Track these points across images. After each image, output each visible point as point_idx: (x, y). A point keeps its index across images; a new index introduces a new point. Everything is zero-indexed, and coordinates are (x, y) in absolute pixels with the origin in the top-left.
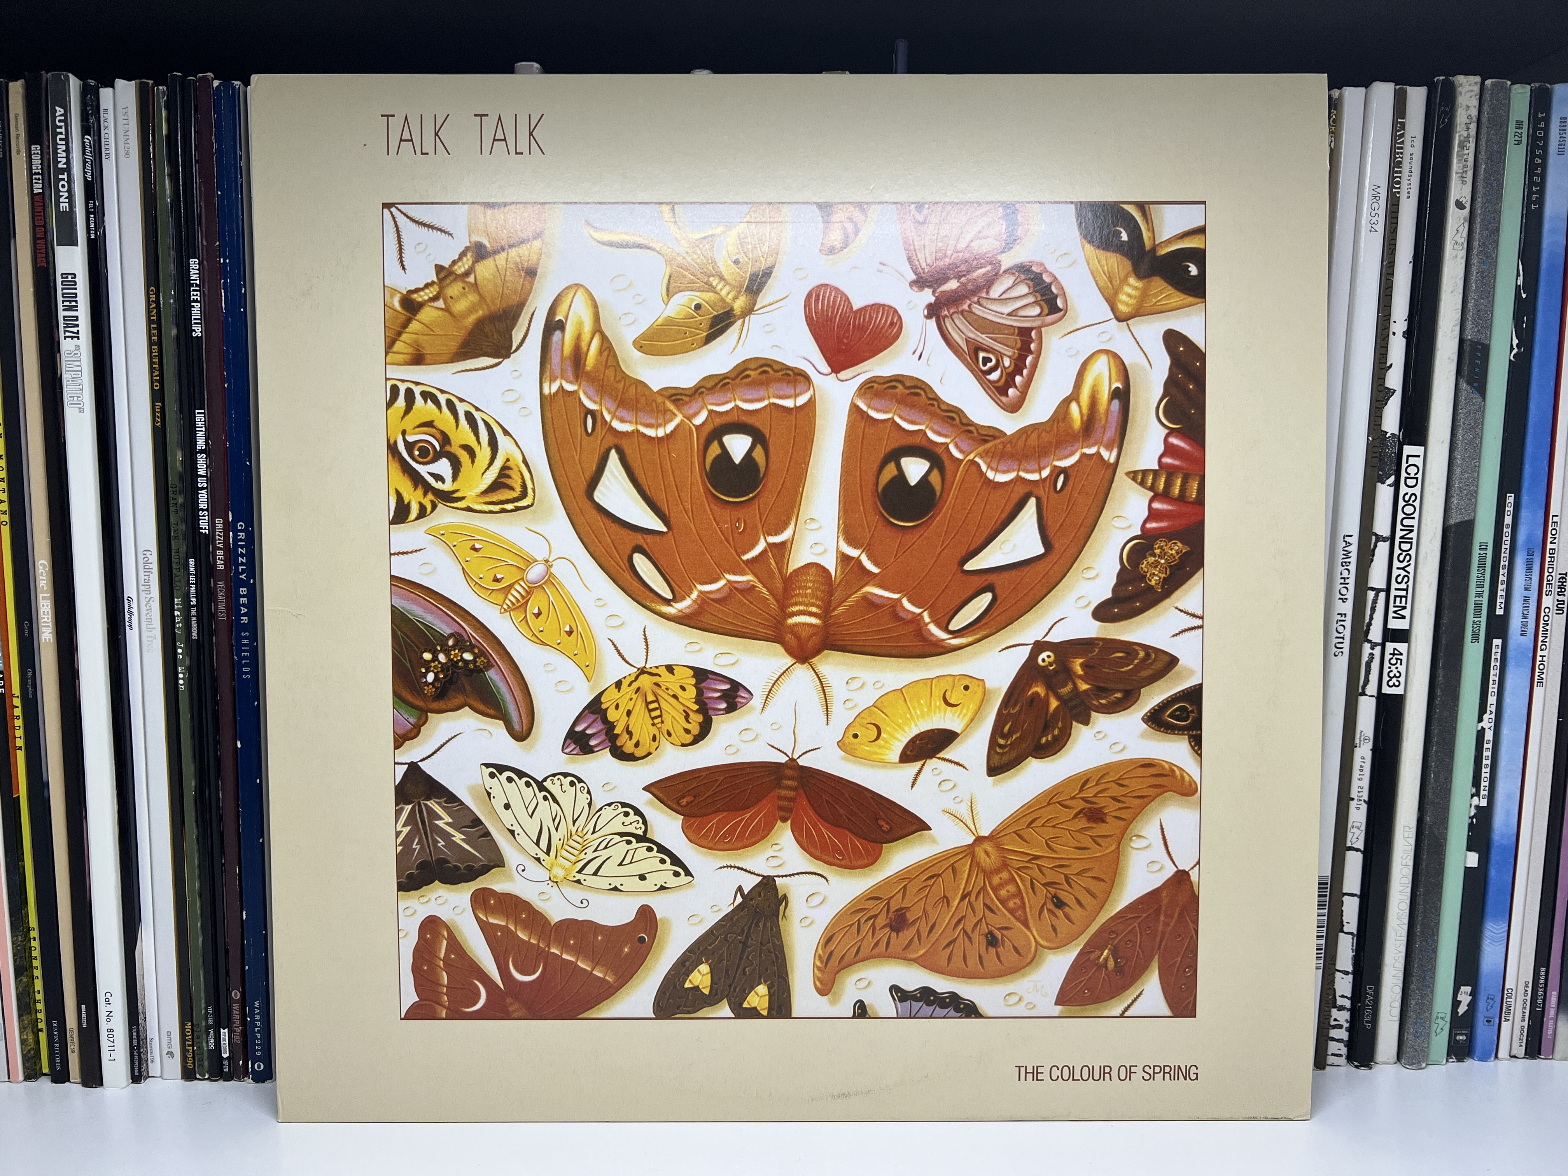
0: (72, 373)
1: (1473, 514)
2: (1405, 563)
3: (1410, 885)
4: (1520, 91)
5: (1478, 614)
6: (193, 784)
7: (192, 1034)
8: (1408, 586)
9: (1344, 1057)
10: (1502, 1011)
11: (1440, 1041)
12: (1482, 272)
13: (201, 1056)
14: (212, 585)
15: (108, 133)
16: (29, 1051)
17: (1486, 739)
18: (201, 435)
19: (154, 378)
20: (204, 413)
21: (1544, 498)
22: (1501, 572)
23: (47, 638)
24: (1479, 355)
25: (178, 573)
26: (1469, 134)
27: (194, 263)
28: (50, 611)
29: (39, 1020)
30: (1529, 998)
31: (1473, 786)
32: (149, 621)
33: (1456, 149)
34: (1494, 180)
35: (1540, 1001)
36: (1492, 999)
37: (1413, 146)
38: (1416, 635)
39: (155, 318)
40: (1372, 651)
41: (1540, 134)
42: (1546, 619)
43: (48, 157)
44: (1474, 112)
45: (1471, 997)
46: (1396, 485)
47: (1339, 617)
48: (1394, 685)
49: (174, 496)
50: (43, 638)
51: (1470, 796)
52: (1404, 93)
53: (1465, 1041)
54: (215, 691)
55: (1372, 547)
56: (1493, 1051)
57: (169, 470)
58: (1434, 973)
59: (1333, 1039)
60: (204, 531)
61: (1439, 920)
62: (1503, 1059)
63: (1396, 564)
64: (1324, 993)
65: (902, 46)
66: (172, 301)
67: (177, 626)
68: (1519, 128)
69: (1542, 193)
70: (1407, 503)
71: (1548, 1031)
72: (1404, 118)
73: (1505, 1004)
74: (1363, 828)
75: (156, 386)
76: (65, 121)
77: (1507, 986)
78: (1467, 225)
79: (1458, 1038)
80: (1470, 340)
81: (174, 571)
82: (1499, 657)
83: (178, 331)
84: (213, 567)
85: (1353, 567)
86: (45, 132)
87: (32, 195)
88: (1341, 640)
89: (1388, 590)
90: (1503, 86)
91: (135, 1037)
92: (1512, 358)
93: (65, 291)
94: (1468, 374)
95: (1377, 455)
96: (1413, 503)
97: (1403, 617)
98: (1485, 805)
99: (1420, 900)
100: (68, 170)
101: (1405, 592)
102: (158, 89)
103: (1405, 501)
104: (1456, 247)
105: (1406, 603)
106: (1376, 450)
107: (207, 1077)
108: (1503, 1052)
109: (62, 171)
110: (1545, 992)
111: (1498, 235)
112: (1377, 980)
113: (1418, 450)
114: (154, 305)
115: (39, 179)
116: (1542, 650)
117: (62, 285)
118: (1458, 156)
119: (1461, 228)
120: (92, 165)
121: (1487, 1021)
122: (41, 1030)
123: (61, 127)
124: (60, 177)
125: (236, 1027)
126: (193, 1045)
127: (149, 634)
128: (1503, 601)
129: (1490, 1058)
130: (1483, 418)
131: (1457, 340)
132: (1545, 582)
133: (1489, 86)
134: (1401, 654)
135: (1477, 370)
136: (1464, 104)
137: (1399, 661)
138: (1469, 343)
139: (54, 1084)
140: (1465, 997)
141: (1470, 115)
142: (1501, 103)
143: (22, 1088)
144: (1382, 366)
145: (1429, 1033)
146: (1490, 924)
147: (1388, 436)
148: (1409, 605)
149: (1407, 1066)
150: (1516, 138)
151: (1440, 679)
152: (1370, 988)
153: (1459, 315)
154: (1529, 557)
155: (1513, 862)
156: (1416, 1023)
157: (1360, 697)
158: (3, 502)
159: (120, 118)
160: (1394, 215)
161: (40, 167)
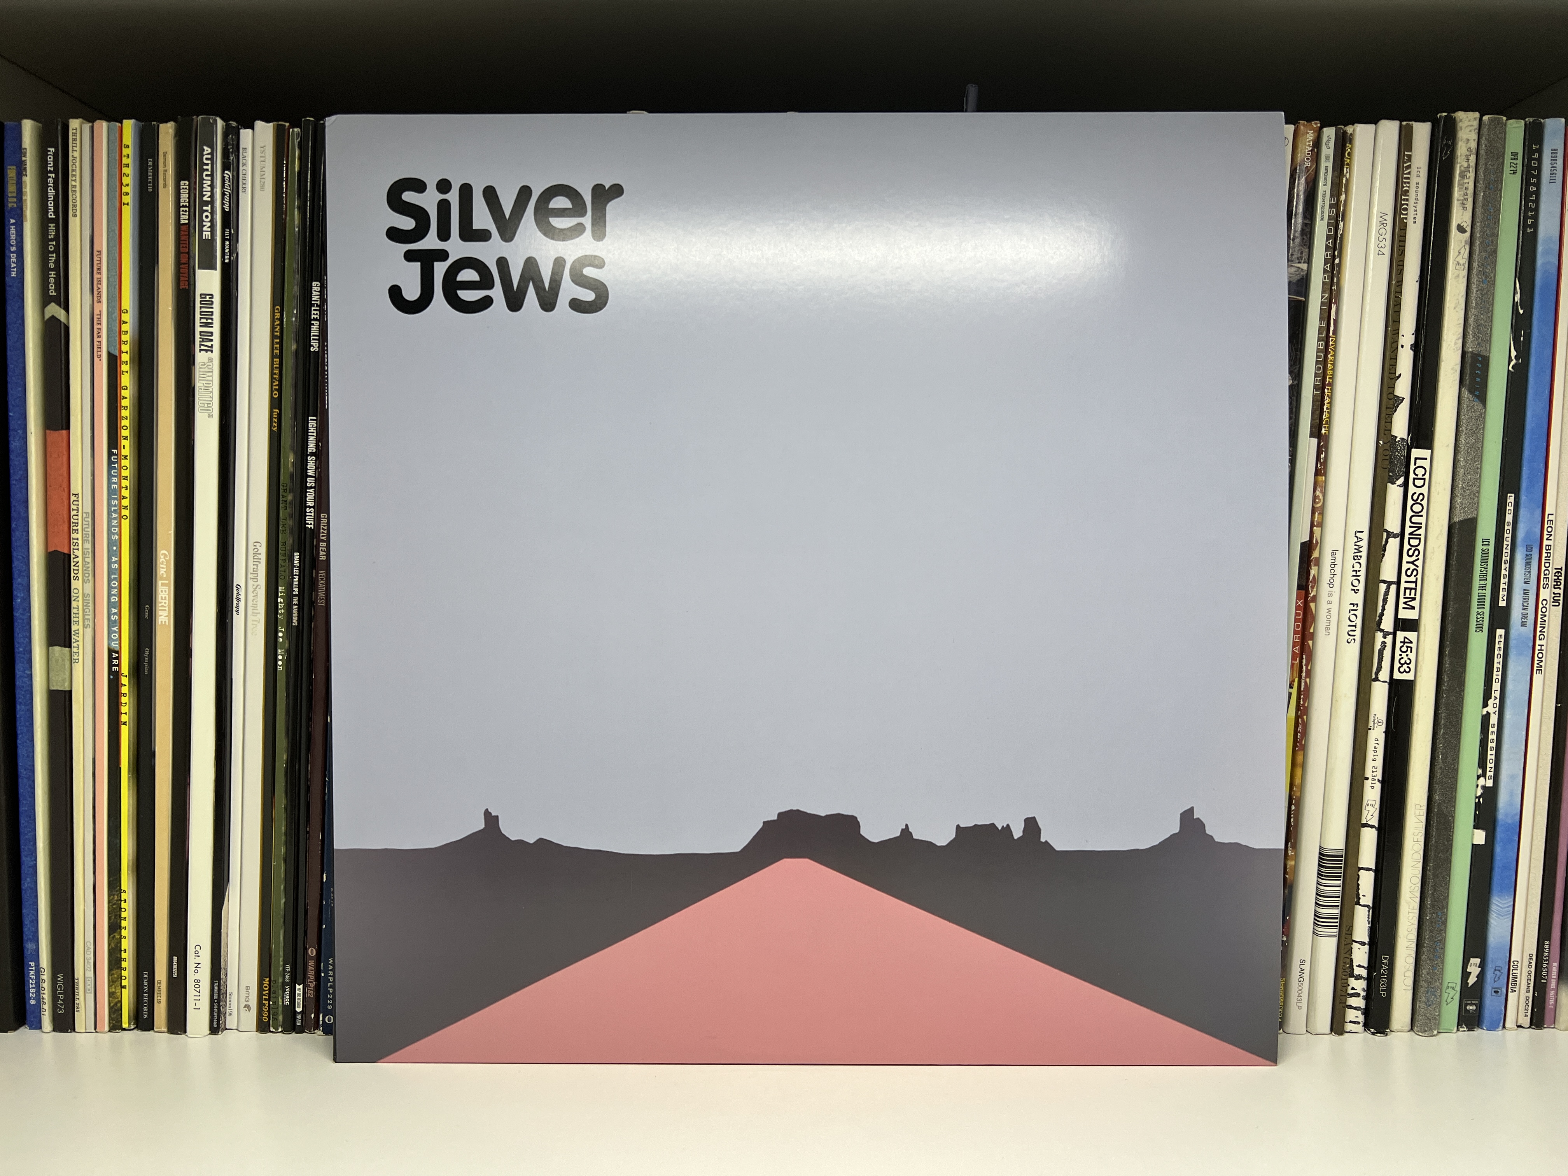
0: (204, 382)
1: (1476, 512)
2: (1414, 558)
3: (1421, 861)
4: (1515, 125)
5: (1481, 605)
6: (285, 757)
7: (269, 990)
8: (1417, 579)
9: (1362, 1024)
10: (1509, 982)
11: (1450, 1010)
12: (1482, 290)
13: (276, 1010)
14: (317, 574)
17: (1491, 722)
18: (312, 439)
19: (274, 387)
20: (316, 420)
21: (1540, 498)
22: (1503, 566)
24: (1480, 365)
25: (284, 566)
26: (1469, 165)
27: (316, 286)
28: (168, 597)
30: (1535, 969)
31: (1479, 766)
32: (255, 606)
33: (1457, 178)
34: (1492, 206)
35: (1543, 973)
36: (1499, 971)
37: (1418, 177)
38: (1424, 625)
39: (278, 334)
40: (1384, 640)
41: (1534, 164)
42: (1544, 610)
44: (1473, 145)
45: (1480, 969)
46: (1405, 485)
47: (1351, 607)
48: (1405, 671)
49: (284, 493)
50: (163, 619)
51: (1476, 777)
52: (1410, 128)
53: (1474, 1011)
54: (310, 672)
55: (1384, 543)
56: (1501, 1020)
57: (279, 468)
58: (1444, 944)
59: (1351, 1007)
60: (309, 526)
61: (1448, 893)
62: (1510, 1029)
63: (1406, 558)
64: (1340, 962)
66: (294, 319)
67: (280, 611)
68: (1514, 159)
69: (1536, 218)
70: (1416, 502)
71: (1551, 1001)
72: (1409, 151)
73: (1511, 976)
74: (1377, 806)
75: (275, 394)
77: (1513, 959)
78: (1468, 247)
79: (1469, 1007)
80: (1472, 352)
81: (280, 563)
82: (1502, 646)
83: (298, 346)
84: (315, 557)
85: (1363, 561)
86: (193, 169)
87: (178, 225)
88: (1353, 628)
89: (1398, 583)
90: (1499, 122)
91: (216, 990)
92: (1510, 369)
94: (1470, 383)
95: (1388, 457)
96: (1421, 502)
97: (1413, 608)
98: (1491, 785)
99: (1431, 874)
101: (1414, 584)
103: (1413, 500)
104: (1457, 269)
105: (1415, 595)
106: (1386, 453)
107: (281, 1030)
108: (1510, 1022)
110: (1548, 964)
111: (1496, 257)
112: (1391, 950)
113: (1426, 453)
114: (278, 322)
116: (1540, 640)
118: (1459, 184)
119: (1462, 251)
121: (1495, 992)
125: (310, 983)
126: (269, 1000)
127: (254, 619)
128: (1505, 593)
129: (1498, 1027)
130: (1484, 424)
131: (1460, 352)
132: (1543, 576)
133: (1486, 121)
134: (1411, 642)
135: (1478, 380)
136: (1465, 137)
137: (1409, 649)
138: (1469, 355)
139: (137, 1033)
140: (1474, 968)
141: (1470, 148)
142: (1498, 137)
143: (108, 1038)
144: (1392, 376)
145: (1440, 1002)
146: (1496, 898)
147: (1397, 440)
148: (1418, 597)
149: (1420, 1034)
150: (1512, 168)
151: (1447, 666)
152: (1385, 958)
153: (1461, 330)
154: (1528, 553)
155: (1517, 839)
156: (1427, 992)
157: (1373, 683)
158: (124, 498)
160: (1401, 239)
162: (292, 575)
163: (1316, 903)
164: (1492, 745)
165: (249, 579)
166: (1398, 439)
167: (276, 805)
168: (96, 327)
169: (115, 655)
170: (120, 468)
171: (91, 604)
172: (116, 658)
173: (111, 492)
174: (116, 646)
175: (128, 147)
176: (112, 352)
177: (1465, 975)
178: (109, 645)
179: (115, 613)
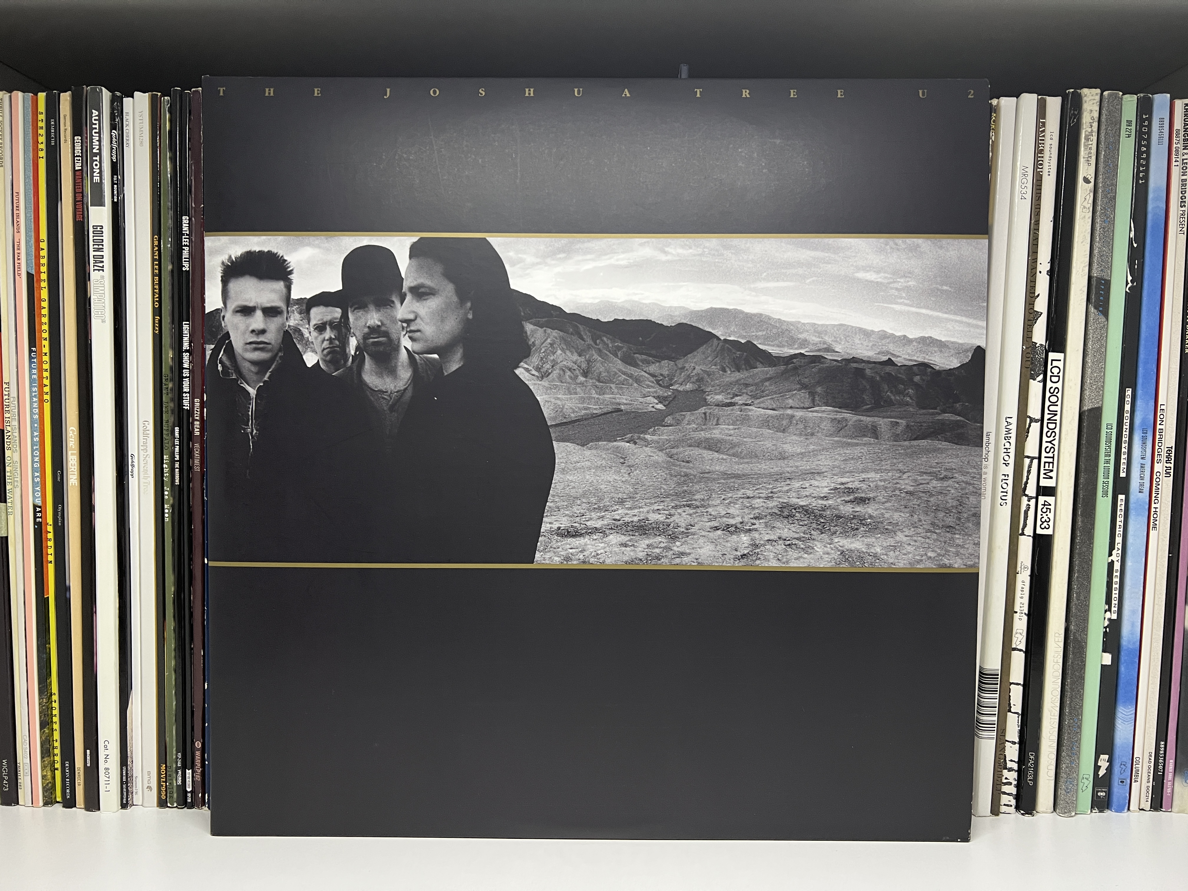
0: (98, 295)
1: (1101, 402)
3: (1060, 678)
4: (1129, 99)
5: (1106, 476)
6: (173, 589)
7: (166, 774)
8: (1054, 455)
9: (1013, 807)
10: (1132, 775)
11: (1085, 796)
12: (1104, 228)
13: (172, 790)
14: (191, 446)
15: (128, 129)
16: (48, 784)
17: (1115, 569)
18: (186, 339)
19: (155, 299)
20: (189, 324)
21: (1154, 392)
22: (1123, 445)
23: (73, 483)
24: (1103, 287)
25: (167, 438)
26: (1092, 130)
27: (185, 220)
28: (76, 463)
29: (56, 762)
30: (1152, 765)
31: (1106, 604)
32: (146, 471)
33: (1083, 140)
34: (1112, 162)
35: (1161, 767)
36: (1124, 764)
37: (1051, 139)
38: (1061, 491)
39: (157, 257)
40: (1029, 503)
41: (1145, 129)
42: (1158, 480)
43: (86, 145)
44: (1096, 115)
45: (1108, 763)
46: (1044, 381)
47: (1003, 477)
48: (1045, 528)
49: (166, 383)
50: (71, 483)
51: (1104, 612)
52: (1045, 101)
53: (1104, 796)
54: (190, 523)
55: (1027, 427)
56: (1126, 804)
57: (163, 364)
58: (1079, 744)
59: (1005, 793)
60: (186, 408)
61: (1082, 704)
62: (1134, 811)
63: (1045, 439)
64: (997, 758)
65: (684, 70)
66: (169, 246)
67: (165, 475)
68: (1129, 126)
69: (1147, 171)
70: (1052, 394)
71: (1167, 790)
72: (1044, 118)
73: (1134, 769)
74: (1025, 634)
75: (157, 305)
76: (99, 120)
77: (1135, 756)
78: (1092, 195)
79: (1099, 794)
80: (1096, 277)
81: (164, 436)
82: (1123, 508)
83: (173, 267)
84: (191, 433)
85: (1013, 441)
86: (84, 127)
87: (75, 171)
88: (1005, 494)
89: (1039, 458)
90: (1116, 96)
91: (124, 774)
92: (1127, 290)
93: (95, 238)
94: (1095, 301)
95: (1030, 359)
96: (1057, 395)
97: (1051, 478)
98: (1116, 618)
99: (1067, 688)
100: (100, 154)
102: (164, 99)
103: (1050, 393)
104: (1084, 210)
105: (1053, 468)
106: (1028, 355)
107: (175, 805)
108: (1134, 806)
109: (96, 155)
110: (1165, 760)
111: (1115, 202)
112: (1036, 749)
113: (1060, 356)
114: (157, 248)
115: (79, 160)
116: (1155, 503)
117: (93, 233)
118: (1085, 145)
119: (1088, 197)
120: (116, 150)
121: (1121, 782)
122: (57, 769)
123: (96, 124)
124: (94, 158)
125: (197, 768)
126: (166, 782)
127: (145, 481)
128: (1125, 467)
129: (1124, 810)
130: (1107, 333)
131: (1087, 277)
132: (1156, 453)
133: (1106, 96)
134: (1050, 505)
135: (1101, 298)
136: (1089, 108)
137: (1048, 510)
138: (1095, 279)
139: (64, 809)
140: (1104, 762)
141: (1093, 117)
142: (1115, 108)
143: (42, 811)
144: (1032, 295)
145: (1077, 790)
146: (1121, 708)
147: (1037, 346)
148: (1055, 469)
149: (1061, 815)
150: (1127, 133)
151: (1079, 523)
152: (1032, 755)
153: (1087, 259)
154: (1144, 435)
155: (1137, 661)
156: (1066, 782)
157: (1020, 537)
158: (46, 386)
159: (137, 118)
160: (1038, 187)
161: (80, 151)
162: (174, 446)
163: (978, 712)
164: (1116, 586)
165: (140, 450)
167: (167, 629)
168: (16, 251)
169: (38, 509)
170: (41, 362)
171: (19, 469)
172: (40, 512)
173: (31, 381)
174: (39, 502)
175: (42, 113)
176: (30, 271)
177: (1097, 768)
178: (33, 501)
179: (37, 476)
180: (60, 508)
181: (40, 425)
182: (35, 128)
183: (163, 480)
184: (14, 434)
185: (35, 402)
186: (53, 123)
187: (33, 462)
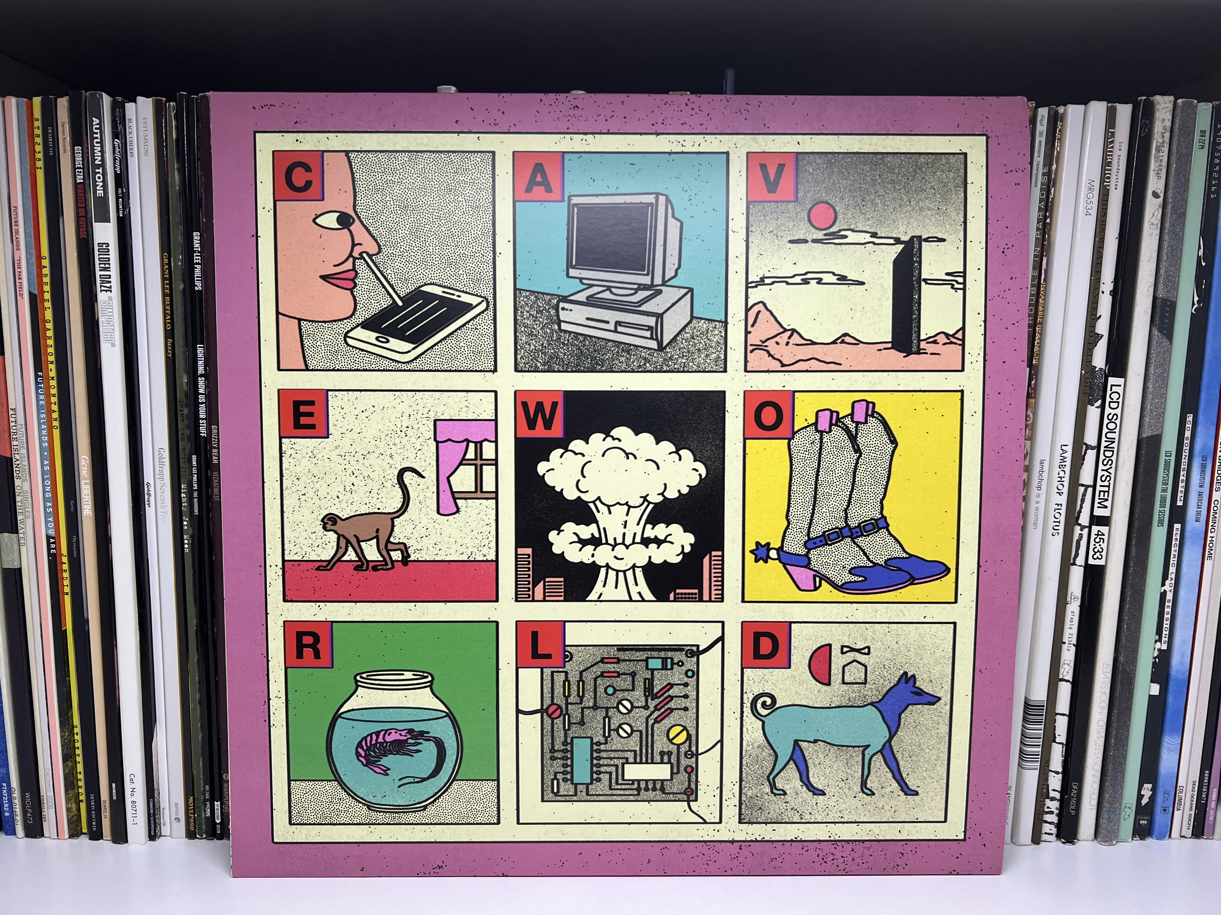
0: (106, 317)
1: (1160, 430)
2: (1108, 467)
3: (1107, 708)
4: (1204, 108)
5: (1163, 505)
6: (195, 622)
7: (194, 805)
8: (1109, 483)
9: (1054, 835)
10: (1175, 803)
11: (1127, 825)
12: (1172, 247)
13: (200, 821)
14: (210, 476)
15: (132, 137)
16: (73, 817)
17: (1167, 599)
18: (201, 363)
19: (167, 321)
20: (204, 348)
21: (1216, 418)
22: (1182, 473)
23: (88, 513)
24: (1168, 309)
25: (184, 466)
26: (1164, 141)
27: (196, 236)
28: (89, 493)
29: (80, 794)
30: (1196, 793)
31: (1157, 634)
32: (163, 501)
33: (1154, 152)
34: (1183, 176)
35: (1204, 796)
36: (1167, 793)
37: (1120, 150)
38: (1115, 521)
39: (167, 276)
40: (1082, 533)
41: (1219, 140)
42: (1215, 509)
43: (87, 155)
44: (1168, 124)
45: (1152, 792)
46: (1103, 407)
47: (1056, 507)
48: (1098, 558)
49: (182, 409)
50: (85, 513)
51: (1154, 642)
52: (1115, 109)
53: (1146, 824)
54: (211, 553)
55: (1083, 454)
56: (1167, 832)
57: (178, 389)
58: (1124, 774)
59: (1046, 822)
60: (203, 435)
61: (1128, 735)
62: (1175, 838)
63: (1101, 466)
64: (1040, 788)
65: (730, 75)
66: (180, 264)
67: (183, 504)
68: (1203, 136)
69: (1218, 186)
70: (1111, 421)
71: (1210, 818)
72: (1114, 129)
73: (1177, 798)
74: (1072, 665)
75: (168, 327)
76: (100, 129)
77: (1179, 785)
78: (1160, 210)
79: (1141, 822)
80: (1162, 298)
81: (181, 464)
82: (1178, 538)
83: (185, 286)
84: (209, 461)
85: (1068, 469)
86: (85, 137)
87: (76, 184)
88: (1058, 524)
89: (1094, 487)
90: (1191, 105)
91: (151, 807)
92: (1193, 312)
93: (101, 256)
94: (1159, 323)
95: (1088, 384)
96: (1115, 421)
97: (1106, 507)
98: (1166, 648)
99: (1114, 719)
100: (103, 165)
101: (1108, 488)
102: (169, 104)
103: (1109, 419)
104: (1152, 227)
105: (1108, 497)
106: (1088, 380)
107: (204, 836)
108: (1175, 833)
109: (98, 166)
110: (1208, 789)
111: (1185, 218)
112: (1080, 778)
113: (1120, 381)
114: (167, 267)
115: (80, 172)
116: (1211, 533)
117: (99, 252)
118: (1155, 157)
119: (1156, 213)
120: (120, 161)
121: (1163, 810)
122: (82, 801)
123: (97, 133)
124: (97, 170)
126: (194, 814)
127: (163, 510)
128: (1183, 495)
129: (1165, 837)
130: (1170, 357)
131: (1151, 297)
132: (1215, 481)
133: (1180, 104)
134: (1103, 535)
135: (1166, 321)
136: (1161, 118)
137: (1102, 540)
138: (1160, 300)
139: (91, 841)
140: (1147, 791)
141: (1165, 126)
142: (1189, 118)
143: (68, 844)
144: (1093, 317)
145: (1119, 819)
146: (1167, 737)
148: (1110, 498)
149: (1102, 843)
150: (1201, 144)
151: (1133, 553)
152: (1075, 785)
153: (1153, 279)
154: (1203, 463)
155: (1186, 691)
156: (1109, 811)
157: (1071, 567)
158: (54, 411)
159: (141, 125)
160: (1104, 203)
161: (81, 163)
162: (192, 474)
163: (1021, 742)
165: (156, 478)
166: (1097, 369)
168: (17, 270)
169: (52, 540)
170: (48, 387)
171: (30, 499)
172: (53, 543)
173: (39, 408)
174: (52, 532)
175: (38, 120)
176: (32, 291)
177: (1140, 797)
178: (46, 532)
179: (49, 507)
180: (75, 539)
181: (50, 452)
182: (32, 136)
183: (181, 510)
184: (23, 463)
185: (44, 429)
186: (50, 131)
187: (44, 492)
